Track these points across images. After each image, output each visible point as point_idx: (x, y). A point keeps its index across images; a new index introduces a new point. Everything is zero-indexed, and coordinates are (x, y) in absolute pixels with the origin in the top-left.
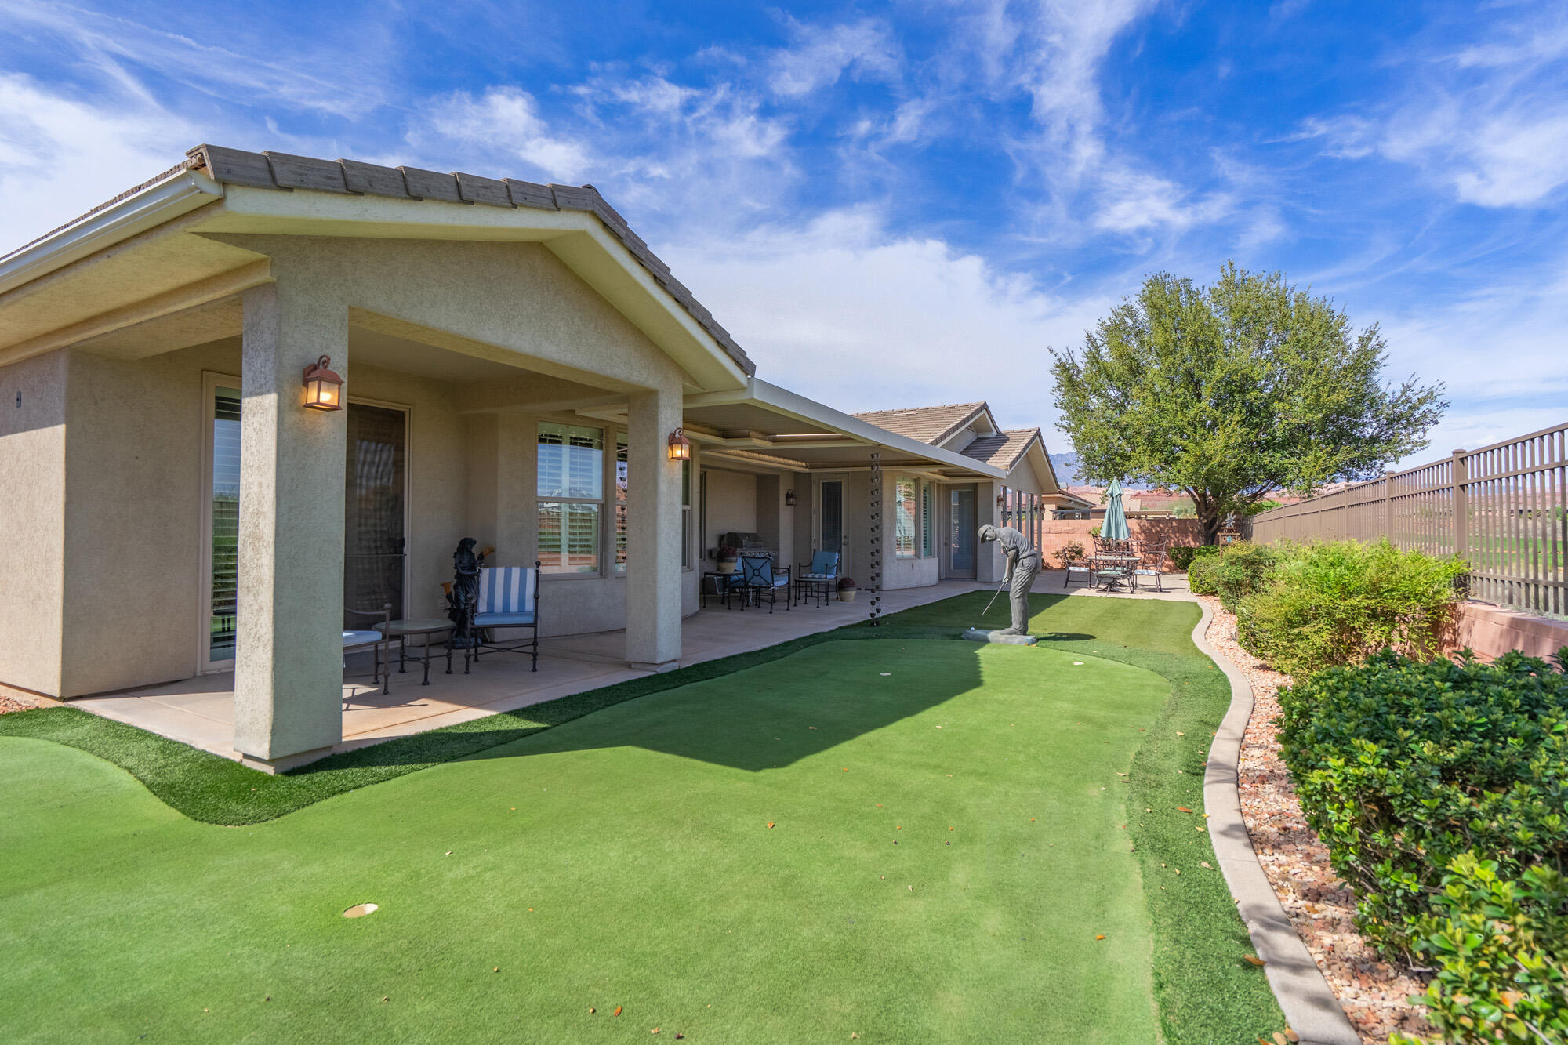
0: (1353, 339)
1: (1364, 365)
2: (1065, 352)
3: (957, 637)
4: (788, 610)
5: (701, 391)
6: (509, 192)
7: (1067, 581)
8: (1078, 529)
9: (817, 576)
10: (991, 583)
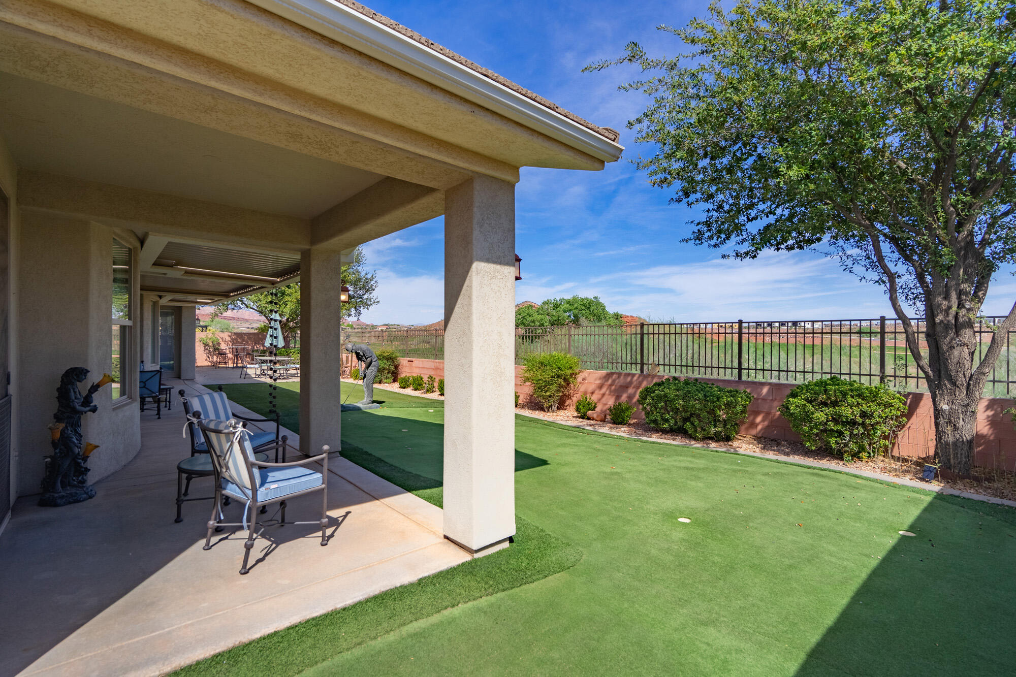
7: (241, 374)
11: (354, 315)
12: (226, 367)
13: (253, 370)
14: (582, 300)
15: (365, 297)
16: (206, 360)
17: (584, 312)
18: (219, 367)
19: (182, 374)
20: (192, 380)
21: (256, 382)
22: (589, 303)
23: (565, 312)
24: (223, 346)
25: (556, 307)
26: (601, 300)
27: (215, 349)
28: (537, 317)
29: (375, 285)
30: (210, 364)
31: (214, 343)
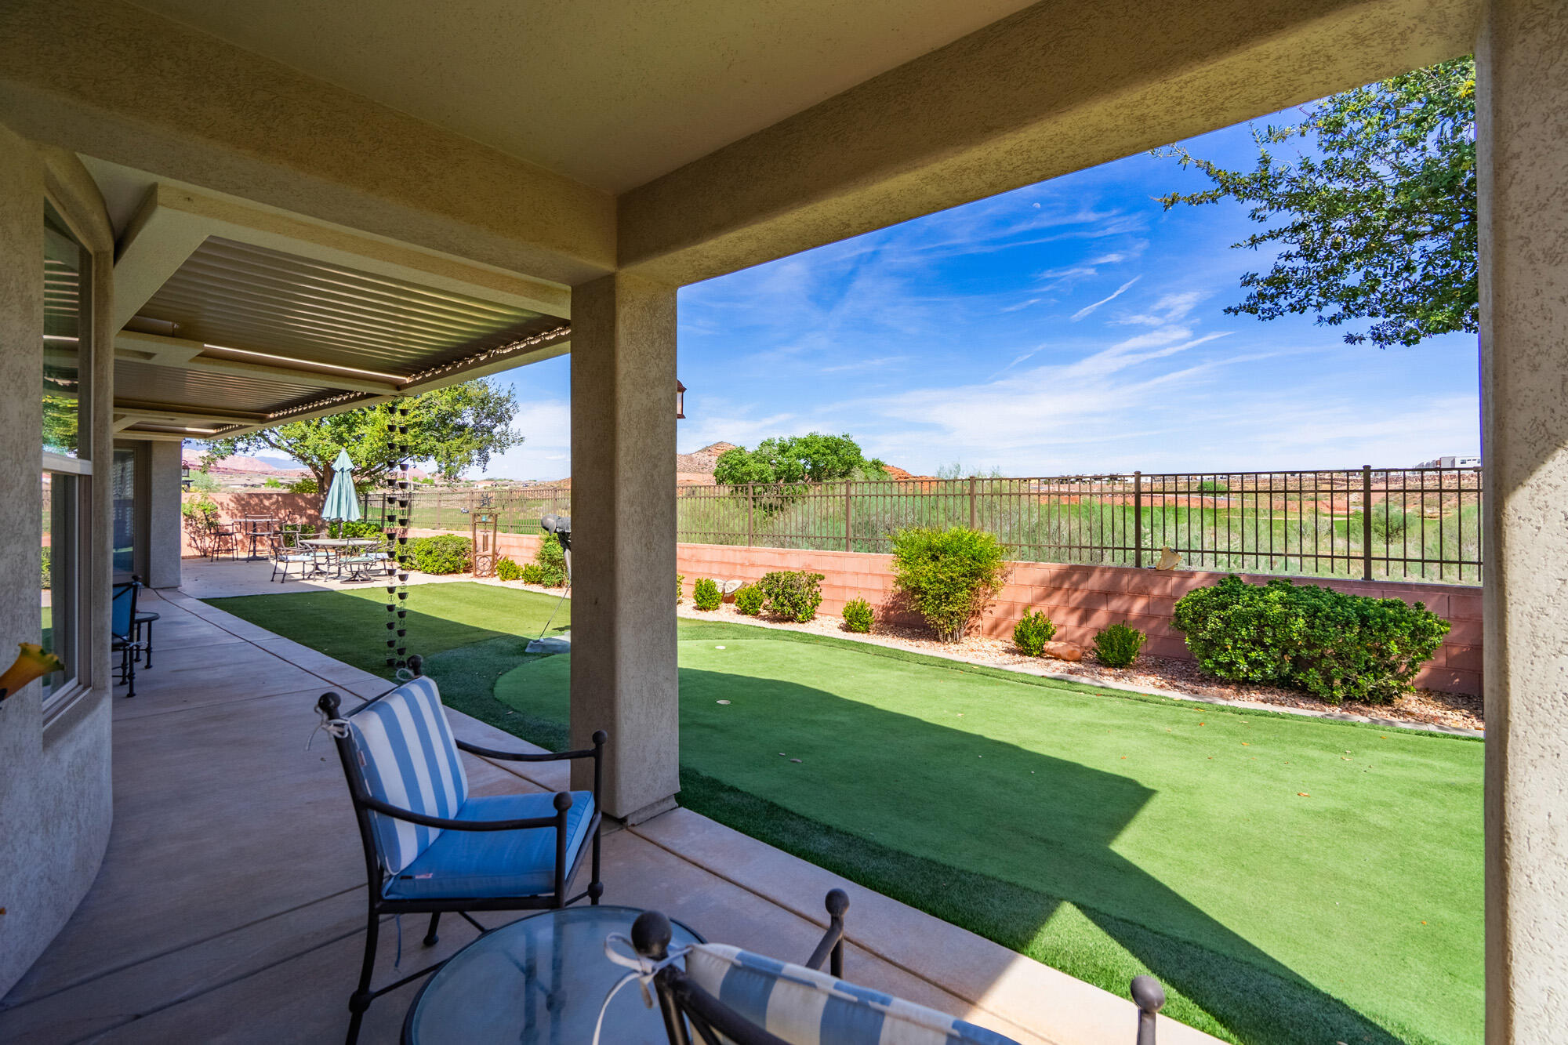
7: (274, 574)
11: (476, 462)
12: (233, 559)
13: (296, 565)
14: (826, 440)
15: (495, 431)
16: (190, 545)
17: (829, 458)
18: (218, 559)
19: (152, 578)
20: (174, 588)
21: (307, 590)
22: (836, 444)
23: (799, 457)
24: (225, 520)
25: (783, 450)
26: (854, 440)
27: (210, 525)
28: (753, 466)
29: (511, 409)
30: (197, 553)
31: (207, 513)
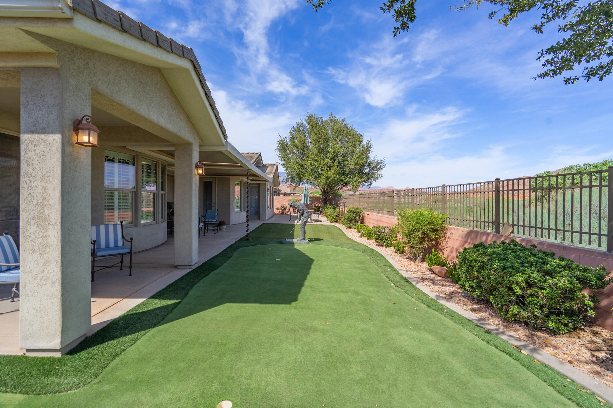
0: (364, 143)
1: (367, 151)
2: (284, 137)
3: (281, 242)
4: (204, 235)
5: (203, 144)
6: (171, 45)
7: (290, 219)
8: (285, 200)
9: (210, 220)
10: (265, 220)
19: (260, 217)
